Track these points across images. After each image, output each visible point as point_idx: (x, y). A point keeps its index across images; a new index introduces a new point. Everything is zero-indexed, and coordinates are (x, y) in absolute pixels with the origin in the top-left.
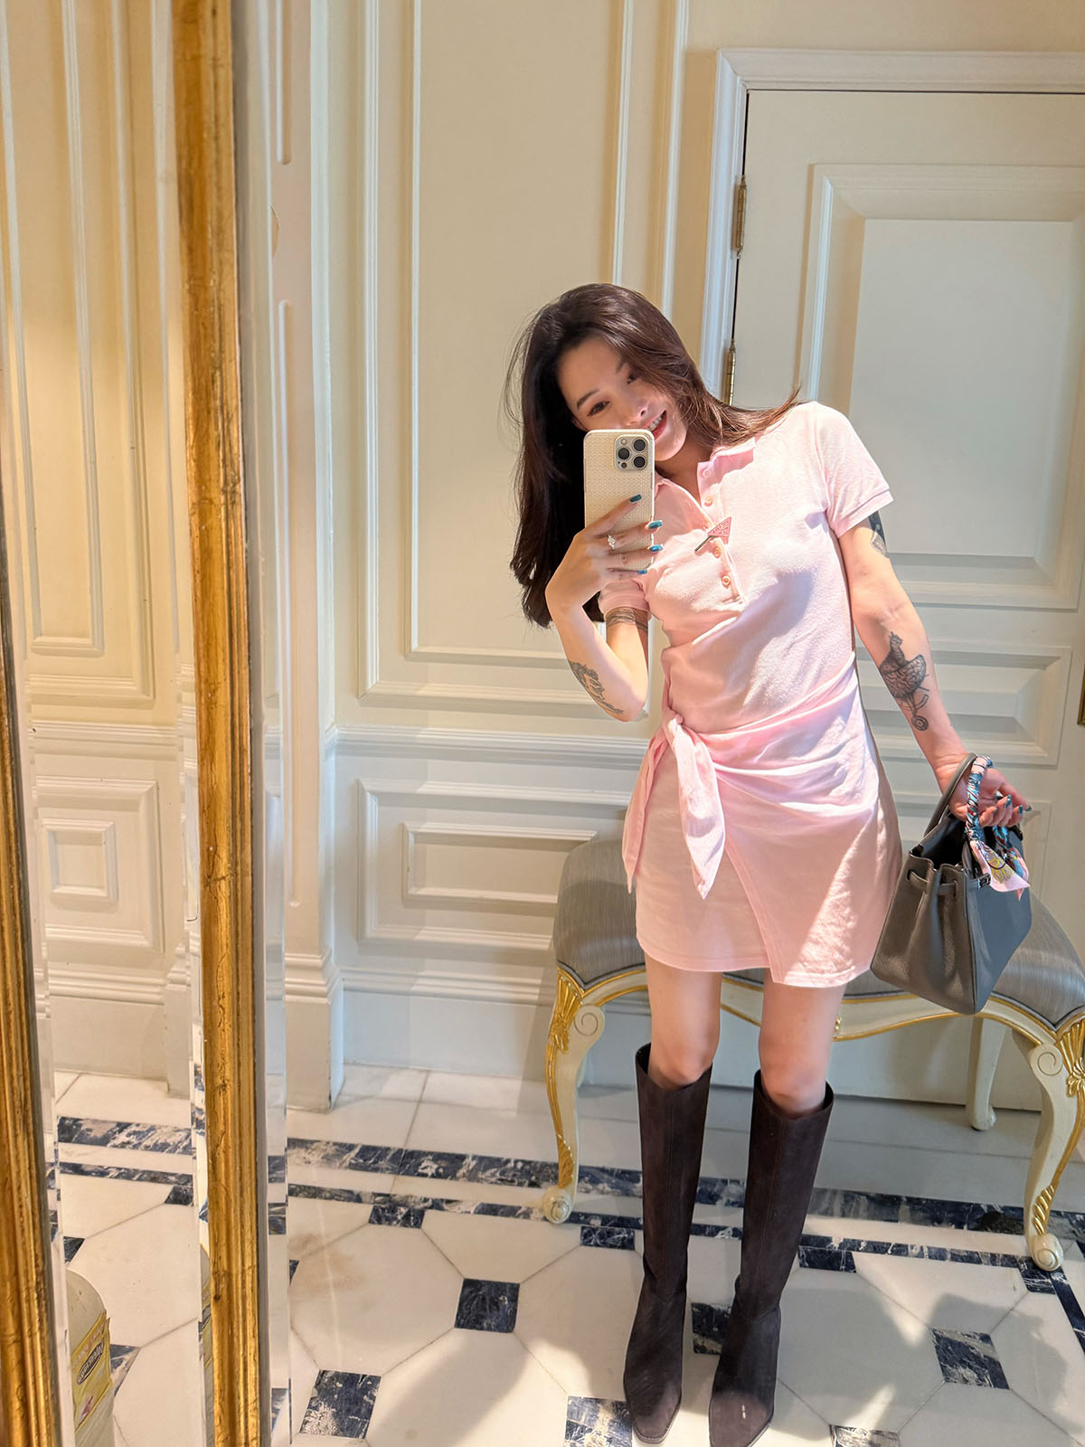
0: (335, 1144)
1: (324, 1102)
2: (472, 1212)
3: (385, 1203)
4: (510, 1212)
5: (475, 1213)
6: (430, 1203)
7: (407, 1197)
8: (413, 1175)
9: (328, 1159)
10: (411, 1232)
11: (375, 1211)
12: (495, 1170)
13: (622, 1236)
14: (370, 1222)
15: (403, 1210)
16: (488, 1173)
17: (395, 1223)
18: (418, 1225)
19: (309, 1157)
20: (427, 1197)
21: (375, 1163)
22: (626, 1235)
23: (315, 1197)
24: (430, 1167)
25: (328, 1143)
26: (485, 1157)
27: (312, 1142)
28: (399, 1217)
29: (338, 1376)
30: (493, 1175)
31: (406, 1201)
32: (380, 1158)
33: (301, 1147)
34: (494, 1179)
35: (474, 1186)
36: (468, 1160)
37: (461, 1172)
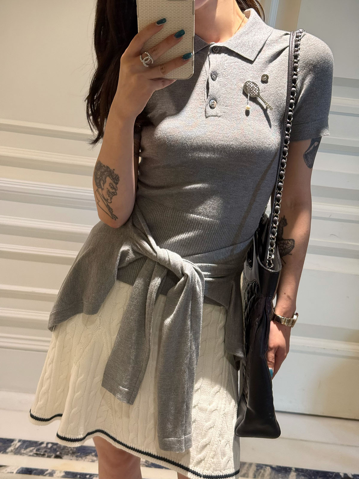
2: (15, 472)
4: (41, 472)
5: (17, 473)
12: (33, 448)
16: (28, 450)
26: (28, 441)
30: (31, 451)
34: (31, 454)
35: (18, 458)
36: (15, 443)
37: (9, 449)
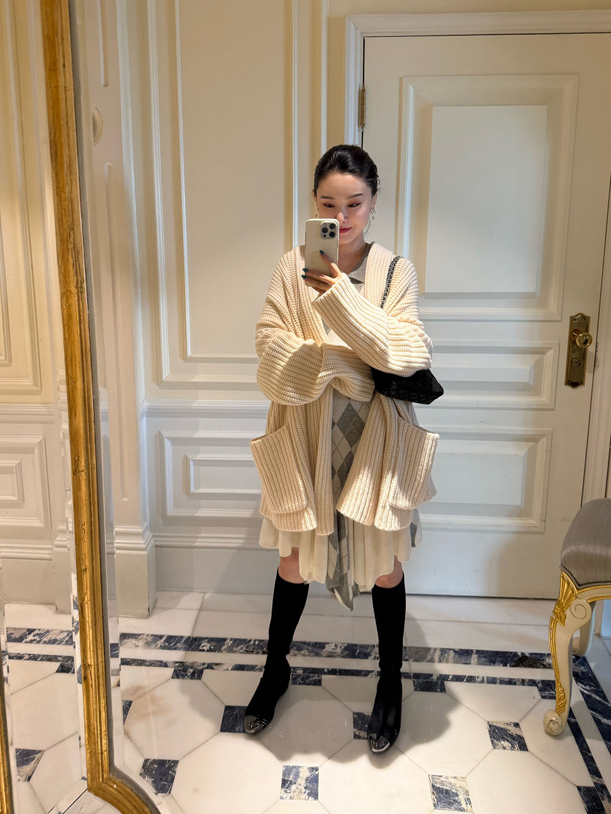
0: (152, 635)
1: (146, 612)
2: (230, 669)
3: (180, 667)
4: (251, 668)
5: (231, 670)
6: (206, 666)
7: (193, 663)
8: (197, 651)
9: (148, 644)
10: (195, 682)
11: (175, 671)
12: (243, 646)
13: (314, 678)
14: (173, 677)
15: (191, 670)
16: (239, 648)
17: (186, 677)
18: (199, 678)
19: (137, 643)
20: (205, 662)
21: (175, 645)
22: (317, 678)
23: (141, 665)
24: (206, 645)
25: (148, 635)
26: (238, 639)
27: (139, 635)
28: (189, 674)
29: (155, 761)
30: (242, 649)
31: (193, 665)
32: (177, 642)
33: (133, 638)
34: (242, 651)
35: (231, 655)
36: (228, 641)
37: (223, 648)
